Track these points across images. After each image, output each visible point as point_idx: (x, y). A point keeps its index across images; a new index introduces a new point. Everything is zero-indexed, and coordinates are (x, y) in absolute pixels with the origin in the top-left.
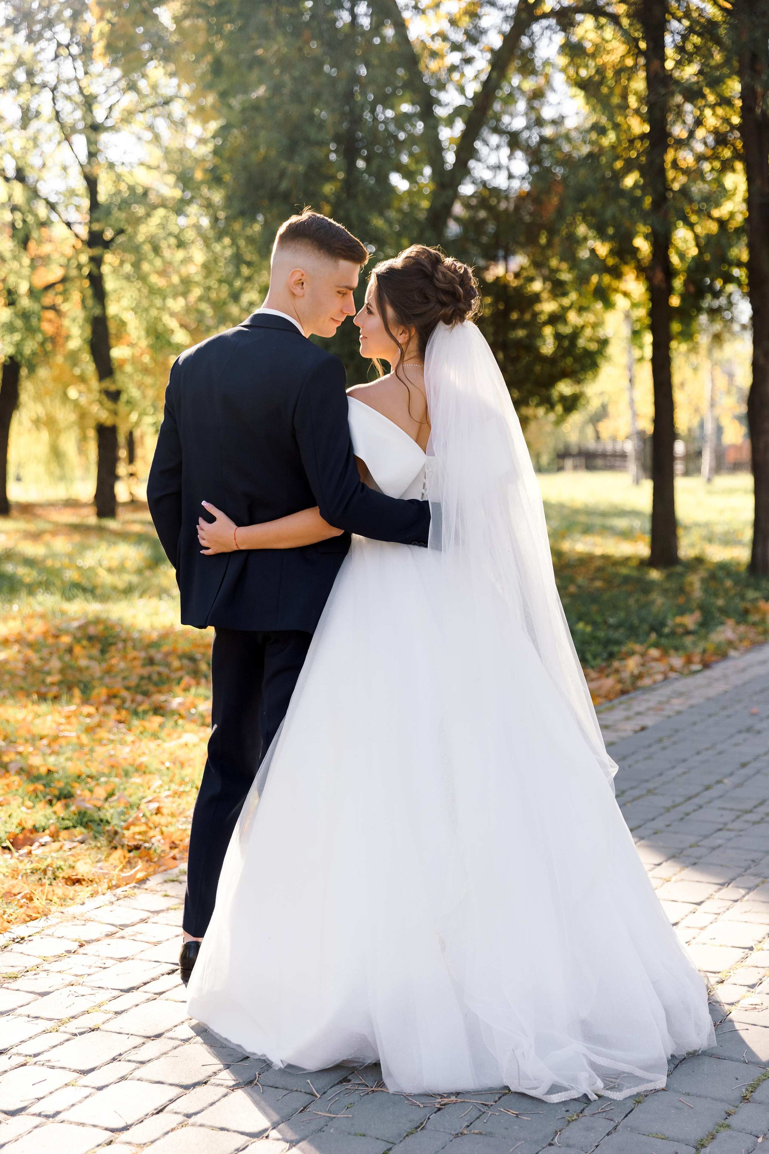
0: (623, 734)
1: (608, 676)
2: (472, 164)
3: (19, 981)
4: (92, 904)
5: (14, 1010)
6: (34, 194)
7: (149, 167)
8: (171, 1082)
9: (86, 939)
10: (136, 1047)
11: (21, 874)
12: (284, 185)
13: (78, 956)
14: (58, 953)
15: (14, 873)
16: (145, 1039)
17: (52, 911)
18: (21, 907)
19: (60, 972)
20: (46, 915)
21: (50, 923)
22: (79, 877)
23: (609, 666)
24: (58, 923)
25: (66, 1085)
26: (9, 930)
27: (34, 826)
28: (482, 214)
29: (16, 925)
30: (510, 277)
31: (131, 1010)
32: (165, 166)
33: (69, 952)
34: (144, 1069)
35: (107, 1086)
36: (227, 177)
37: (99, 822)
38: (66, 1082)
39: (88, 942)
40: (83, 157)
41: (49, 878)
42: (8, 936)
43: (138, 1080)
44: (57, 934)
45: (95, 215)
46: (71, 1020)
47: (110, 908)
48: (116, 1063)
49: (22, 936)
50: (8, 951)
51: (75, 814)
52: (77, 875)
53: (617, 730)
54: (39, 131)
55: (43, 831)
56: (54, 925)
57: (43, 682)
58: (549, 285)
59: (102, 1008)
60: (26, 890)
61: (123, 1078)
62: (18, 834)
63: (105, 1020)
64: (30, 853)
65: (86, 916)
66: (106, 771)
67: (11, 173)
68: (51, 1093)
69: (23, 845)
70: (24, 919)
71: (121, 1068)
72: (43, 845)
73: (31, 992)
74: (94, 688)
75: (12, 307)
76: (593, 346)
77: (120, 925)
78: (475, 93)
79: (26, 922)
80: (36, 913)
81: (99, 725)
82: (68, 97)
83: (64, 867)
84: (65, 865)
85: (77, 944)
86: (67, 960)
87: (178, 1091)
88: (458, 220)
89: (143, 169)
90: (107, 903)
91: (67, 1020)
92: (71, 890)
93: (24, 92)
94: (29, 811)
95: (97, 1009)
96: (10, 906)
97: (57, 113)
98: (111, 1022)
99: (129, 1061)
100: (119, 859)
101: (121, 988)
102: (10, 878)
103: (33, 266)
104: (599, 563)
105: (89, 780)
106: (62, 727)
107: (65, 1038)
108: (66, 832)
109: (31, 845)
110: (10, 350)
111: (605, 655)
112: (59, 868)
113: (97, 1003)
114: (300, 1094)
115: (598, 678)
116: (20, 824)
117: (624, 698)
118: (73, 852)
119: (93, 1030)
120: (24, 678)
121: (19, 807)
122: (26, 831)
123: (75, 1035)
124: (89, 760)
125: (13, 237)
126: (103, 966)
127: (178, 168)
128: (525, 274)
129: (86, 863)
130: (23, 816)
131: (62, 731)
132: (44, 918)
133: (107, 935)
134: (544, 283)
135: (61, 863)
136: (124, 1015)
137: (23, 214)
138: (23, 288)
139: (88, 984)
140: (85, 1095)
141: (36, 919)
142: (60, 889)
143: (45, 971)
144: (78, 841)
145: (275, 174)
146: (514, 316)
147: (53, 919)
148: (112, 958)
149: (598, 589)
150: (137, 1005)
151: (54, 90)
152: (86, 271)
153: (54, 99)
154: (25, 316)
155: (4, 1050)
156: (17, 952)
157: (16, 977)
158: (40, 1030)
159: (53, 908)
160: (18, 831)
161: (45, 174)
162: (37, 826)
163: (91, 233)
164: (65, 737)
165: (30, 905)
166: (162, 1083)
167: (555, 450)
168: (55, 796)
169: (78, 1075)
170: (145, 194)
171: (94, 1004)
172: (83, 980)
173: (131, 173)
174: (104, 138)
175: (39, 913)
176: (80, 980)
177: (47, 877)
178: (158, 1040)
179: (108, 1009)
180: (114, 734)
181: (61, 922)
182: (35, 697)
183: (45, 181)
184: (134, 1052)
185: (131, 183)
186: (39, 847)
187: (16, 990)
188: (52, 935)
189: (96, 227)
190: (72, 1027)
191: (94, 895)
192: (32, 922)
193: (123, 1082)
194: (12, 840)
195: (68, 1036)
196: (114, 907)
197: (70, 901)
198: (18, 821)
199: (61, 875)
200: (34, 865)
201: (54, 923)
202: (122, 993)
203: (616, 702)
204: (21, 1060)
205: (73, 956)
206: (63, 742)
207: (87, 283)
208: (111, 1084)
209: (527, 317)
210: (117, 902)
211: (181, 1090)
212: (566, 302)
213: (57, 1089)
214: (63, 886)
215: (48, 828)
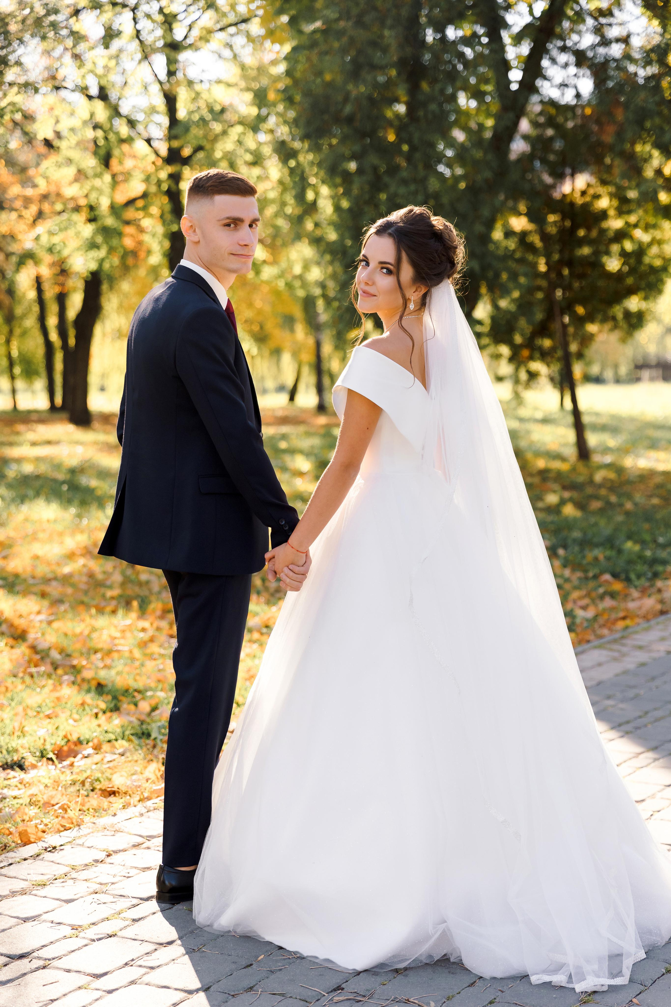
0: (655, 655)
1: (649, 596)
2: (539, 83)
3: (47, 888)
4: (122, 815)
5: (40, 915)
6: (116, 112)
7: (229, 85)
8: (176, 987)
9: (114, 849)
10: (148, 953)
11: (61, 785)
12: (348, 109)
13: (105, 865)
14: (87, 862)
15: (55, 784)
16: (158, 946)
17: (85, 821)
18: (57, 817)
19: (86, 880)
20: (79, 826)
21: (82, 833)
22: (115, 789)
23: (652, 586)
24: (89, 834)
25: (79, 988)
26: (43, 840)
27: (79, 738)
28: (550, 132)
29: (50, 835)
30: (577, 195)
31: (148, 918)
32: (243, 84)
33: (97, 861)
34: (154, 973)
35: (117, 989)
36: (298, 98)
37: (141, 735)
38: (79, 985)
39: (115, 852)
40: (163, 75)
41: (86, 790)
42: (41, 845)
43: (147, 984)
44: (87, 844)
45: (174, 132)
46: (91, 926)
47: (140, 819)
48: (128, 968)
49: (54, 846)
50: (40, 860)
51: (118, 727)
52: (113, 787)
53: (650, 651)
54: (121, 51)
55: (87, 744)
56: (86, 836)
57: (104, 596)
58: (615, 203)
59: (122, 915)
60: (64, 801)
61: (133, 982)
62: (63, 746)
63: (122, 927)
64: (72, 765)
65: (117, 827)
66: (153, 685)
67: (94, 91)
68: (64, 995)
69: (68, 756)
70: (58, 829)
71: (133, 973)
72: (86, 757)
73: (57, 899)
74: (150, 602)
75: (93, 223)
76: (658, 263)
77: (147, 836)
78: (543, 13)
79: (60, 831)
80: (69, 824)
81: (152, 640)
82: (148, 16)
83: (102, 780)
84: (102, 777)
85: (105, 853)
86: (94, 869)
87: (183, 995)
88: (526, 137)
89: (222, 87)
90: (137, 814)
91: (87, 927)
92: (105, 802)
93: (106, 12)
94: (75, 724)
95: (116, 916)
96: (47, 816)
97: (138, 32)
98: (128, 928)
99: (140, 966)
100: (154, 772)
101: (141, 897)
102: (51, 788)
103: (115, 183)
104: (658, 480)
105: (136, 694)
106: (117, 641)
107: (84, 944)
108: (109, 744)
109: (75, 757)
110: (93, 266)
111: (650, 575)
112: (98, 780)
113: (117, 910)
114: (295, 1000)
115: (640, 598)
116: (65, 737)
117: (663, 618)
118: (111, 765)
119: (111, 937)
120: (86, 592)
121: (67, 720)
122: (70, 744)
123: (94, 940)
124: (138, 674)
125: (95, 153)
126: (127, 875)
127: (256, 86)
128: (591, 191)
129: (121, 776)
130: (69, 728)
131: (116, 645)
132: (77, 828)
133: (134, 846)
134: (611, 200)
135: (99, 775)
136: (141, 922)
137: (105, 132)
138: (105, 203)
139: (110, 892)
140: (95, 998)
141: (70, 829)
142: (95, 800)
143: (72, 879)
144: (119, 754)
145: (340, 98)
146: (581, 233)
147: (85, 830)
148: (136, 868)
149: (654, 506)
150: (154, 913)
151: (134, 10)
152: (165, 187)
153: (134, 19)
154: (106, 231)
155: (26, 953)
156: (48, 861)
157: (44, 885)
158: (62, 936)
159: (87, 819)
160: (63, 743)
161: (127, 92)
162: (82, 738)
163: (170, 150)
164: (118, 651)
165: (66, 816)
166: (168, 988)
167: (633, 360)
168: (101, 709)
169: (92, 978)
170: (223, 111)
171: (114, 912)
172: (107, 888)
173: (209, 90)
174: (183, 56)
175: (72, 823)
176: (104, 888)
177: (85, 788)
178: (170, 947)
179: (126, 917)
180: (165, 649)
181: (92, 832)
182: (93, 611)
183: (126, 99)
184: (145, 958)
185: (211, 101)
186: (82, 758)
187: (44, 897)
188: (82, 845)
189: (176, 144)
190: (92, 933)
191: (126, 807)
192: (65, 832)
193: (133, 986)
194: (56, 752)
195: (86, 942)
196: (143, 818)
197: (103, 812)
198: (64, 733)
199: (98, 787)
200: (74, 777)
201: (86, 833)
202: (141, 902)
203: (653, 622)
204: (41, 963)
205: (100, 865)
206: (115, 655)
207: (165, 200)
208: (121, 987)
209: (594, 233)
210: (147, 814)
211: (186, 994)
212: (633, 219)
213: (71, 992)
214: (98, 797)
215: (92, 741)
